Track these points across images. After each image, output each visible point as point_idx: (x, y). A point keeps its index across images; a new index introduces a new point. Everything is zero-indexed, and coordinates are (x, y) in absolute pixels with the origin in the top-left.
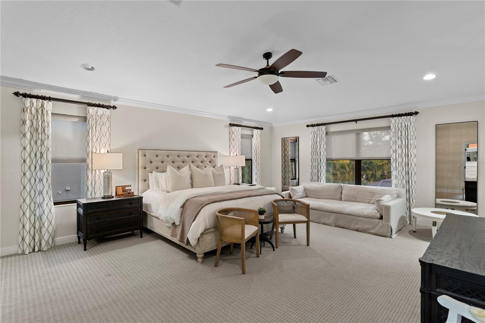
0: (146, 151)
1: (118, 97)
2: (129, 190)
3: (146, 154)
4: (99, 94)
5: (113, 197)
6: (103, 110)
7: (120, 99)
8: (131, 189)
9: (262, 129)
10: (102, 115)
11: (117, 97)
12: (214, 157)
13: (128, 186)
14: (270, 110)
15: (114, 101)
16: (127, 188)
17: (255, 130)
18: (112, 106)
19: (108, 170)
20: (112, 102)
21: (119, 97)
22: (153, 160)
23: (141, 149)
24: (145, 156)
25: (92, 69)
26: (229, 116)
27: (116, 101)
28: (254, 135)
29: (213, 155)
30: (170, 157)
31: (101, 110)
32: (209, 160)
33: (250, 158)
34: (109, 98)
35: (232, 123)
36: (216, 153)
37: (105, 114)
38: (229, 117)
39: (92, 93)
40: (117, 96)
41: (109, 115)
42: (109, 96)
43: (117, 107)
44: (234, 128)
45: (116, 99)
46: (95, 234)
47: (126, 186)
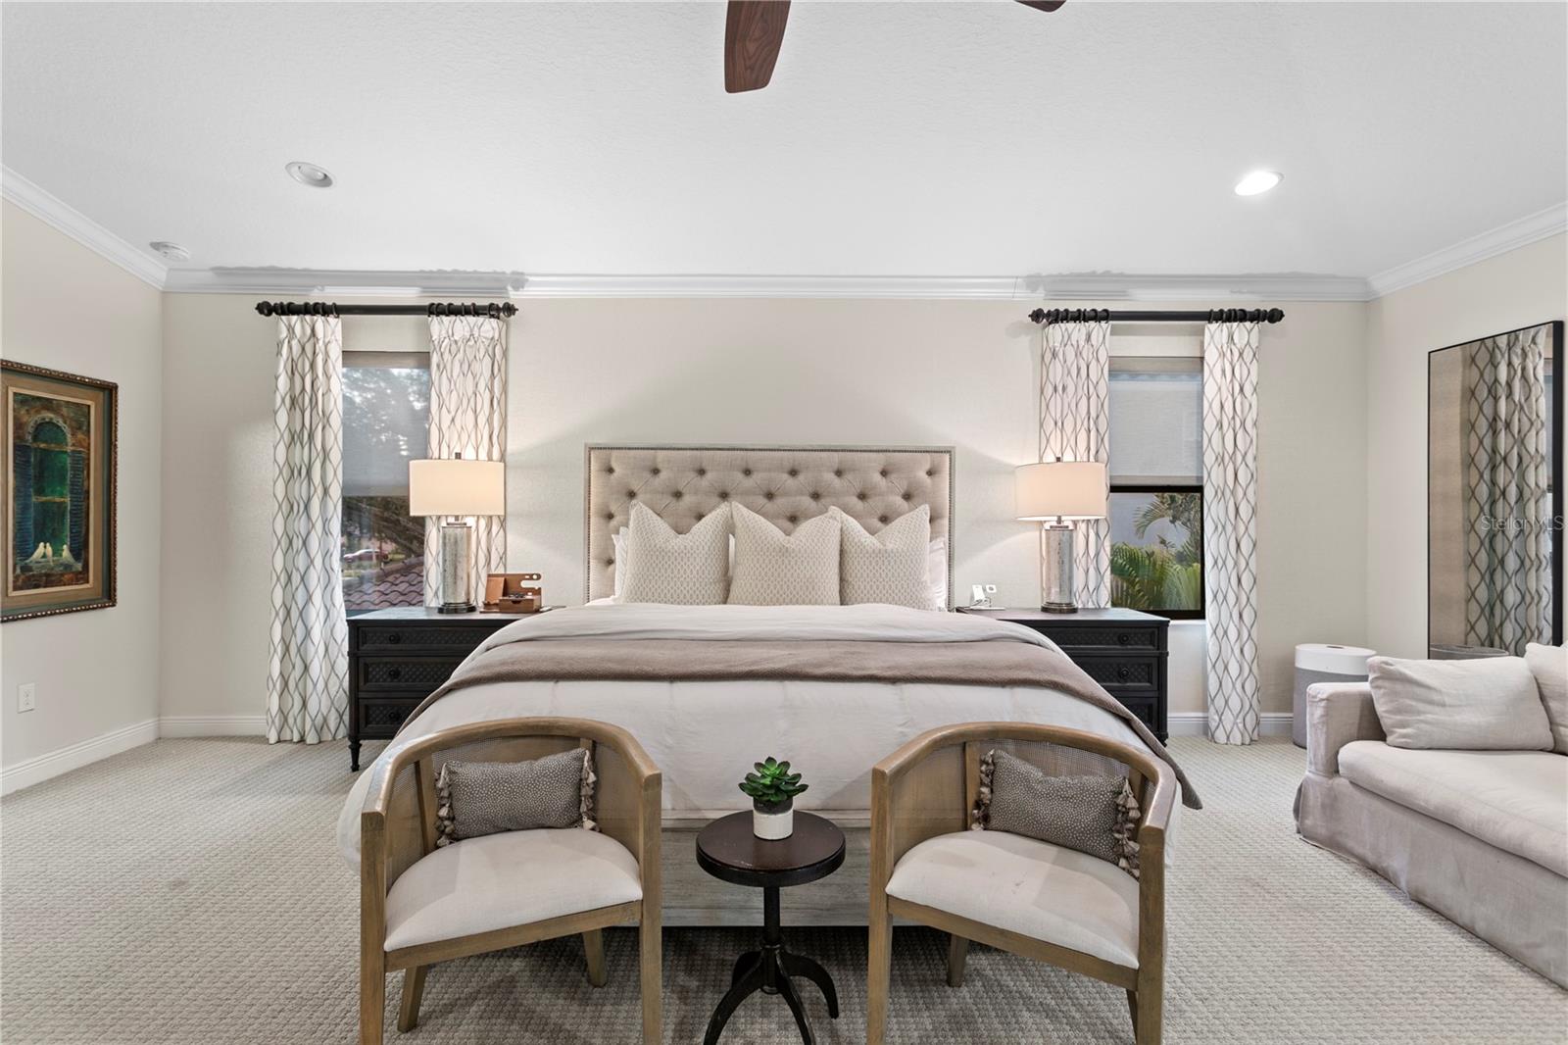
0: (615, 453)
1: (522, 274)
2: (532, 590)
3: (614, 465)
4: (465, 272)
5: (472, 609)
6: (469, 323)
7: (531, 279)
8: (540, 589)
9: (1275, 316)
10: (469, 340)
11: (518, 273)
12: (930, 473)
13: (531, 578)
14: (1257, 183)
15: (516, 288)
16: (525, 584)
17: (1214, 326)
18: (501, 306)
19: (457, 518)
20: (511, 293)
21: (525, 271)
22: (635, 488)
23: (598, 448)
24: (611, 470)
25: (325, 181)
26: (1029, 277)
27: (523, 287)
28: (1211, 356)
29: (927, 467)
30: (709, 476)
31: (462, 325)
32: (903, 487)
33: (1194, 483)
34: (499, 281)
35: (1048, 307)
36: (947, 456)
37: (476, 335)
38: (1033, 282)
39: (446, 272)
40: (520, 271)
41: (492, 338)
42: (495, 272)
43: (516, 307)
44: (1058, 330)
45: (519, 281)
46: (385, 723)
47: (522, 577)
